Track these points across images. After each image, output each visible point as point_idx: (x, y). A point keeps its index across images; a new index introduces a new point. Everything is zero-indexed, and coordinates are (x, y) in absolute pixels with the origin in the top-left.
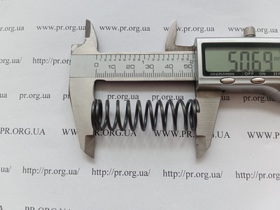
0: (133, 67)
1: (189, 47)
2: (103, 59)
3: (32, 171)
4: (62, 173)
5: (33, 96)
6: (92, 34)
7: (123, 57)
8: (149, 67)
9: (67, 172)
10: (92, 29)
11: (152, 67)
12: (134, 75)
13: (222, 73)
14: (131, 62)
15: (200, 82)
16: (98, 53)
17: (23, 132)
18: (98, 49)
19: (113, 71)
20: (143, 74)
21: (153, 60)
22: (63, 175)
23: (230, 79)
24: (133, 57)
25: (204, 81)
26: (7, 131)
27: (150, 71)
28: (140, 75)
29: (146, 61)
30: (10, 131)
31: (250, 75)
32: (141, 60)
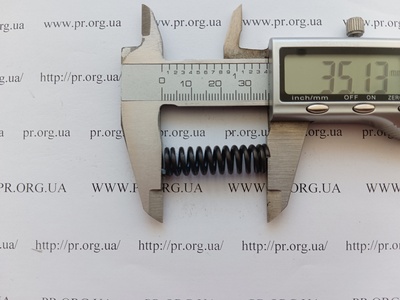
1: (261, 51)
13: (310, 96)
15: (276, 111)
25: (281, 109)
26: (8, 187)
30: (13, 188)
31: (353, 100)
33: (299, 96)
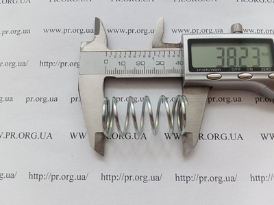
0: (143, 63)
1: (176, 44)
2: (113, 57)
3: (38, 177)
4: (70, 178)
5: (40, 99)
6: (102, 31)
7: (133, 54)
8: (160, 63)
9: (75, 177)
10: (101, 27)
11: (162, 63)
12: (144, 71)
13: (209, 68)
14: (141, 59)
15: (186, 78)
16: (108, 50)
17: (30, 136)
18: (107, 46)
19: (123, 68)
20: (154, 71)
21: (164, 56)
22: (71, 180)
23: (217, 75)
24: (143, 54)
25: (190, 77)
26: (13, 135)
27: (161, 67)
28: (150, 72)
29: (156, 57)
30: (16, 136)
31: (238, 71)
32: (152, 57)
33: (202, 68)
